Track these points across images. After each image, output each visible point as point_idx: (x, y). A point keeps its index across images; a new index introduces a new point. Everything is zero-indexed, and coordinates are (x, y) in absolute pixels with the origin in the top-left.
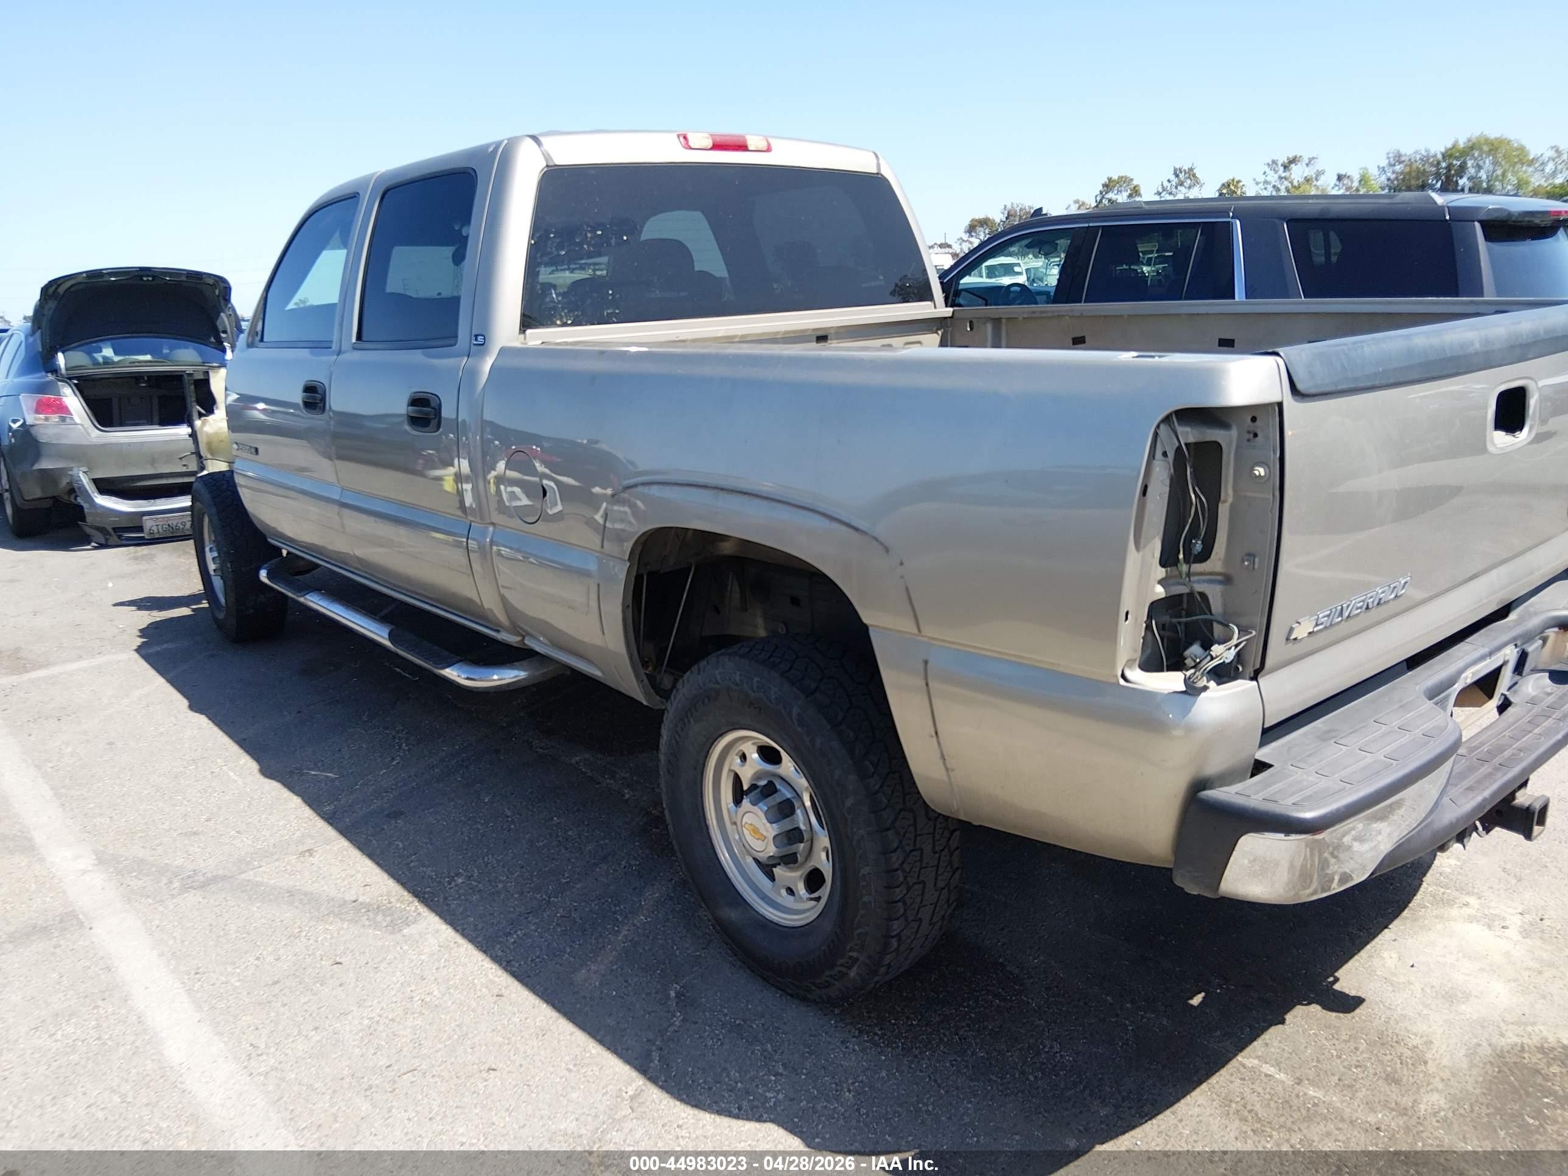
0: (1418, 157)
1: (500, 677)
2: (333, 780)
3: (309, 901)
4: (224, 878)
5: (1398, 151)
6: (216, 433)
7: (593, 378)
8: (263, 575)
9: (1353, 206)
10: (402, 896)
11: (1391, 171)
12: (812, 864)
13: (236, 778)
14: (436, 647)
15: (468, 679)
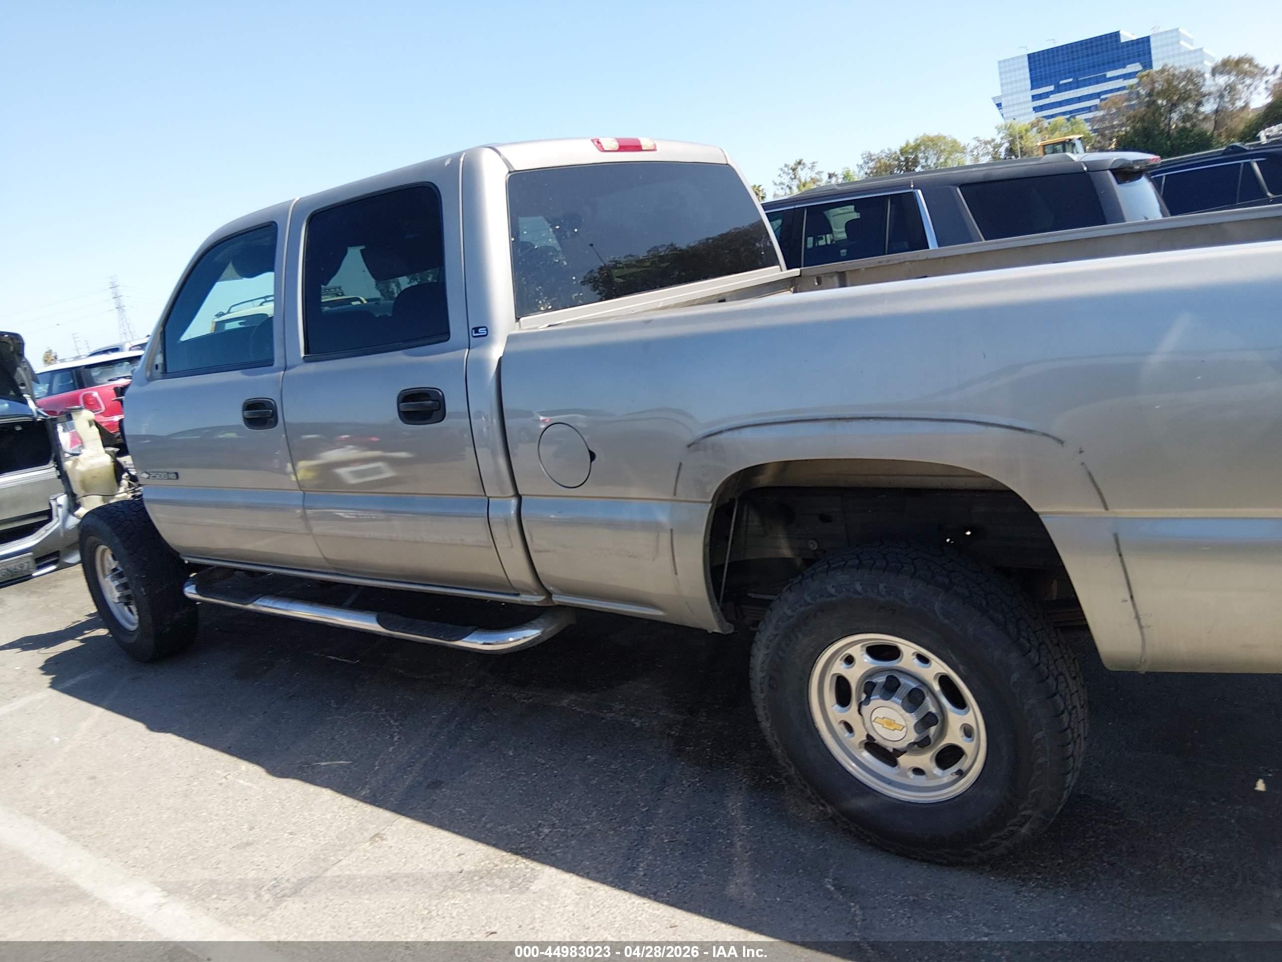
0: (884, 155)
1: (515, 639)
2: (348, 766)
3: (416, 881)
4: (312, 880)
5: (869, 153)
6: (89, 471)
7: (646, 345)
8: (190, 592)
9: (1008, 169)
10: (503, 856)
11: (867, 167)
12: (948, 740)
13: (249, 784)
14: (433, 623)
15: (485, 644)
